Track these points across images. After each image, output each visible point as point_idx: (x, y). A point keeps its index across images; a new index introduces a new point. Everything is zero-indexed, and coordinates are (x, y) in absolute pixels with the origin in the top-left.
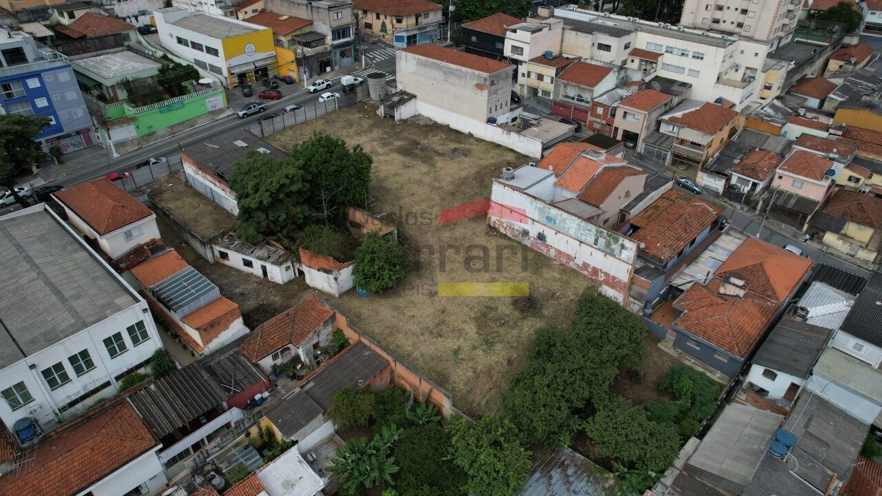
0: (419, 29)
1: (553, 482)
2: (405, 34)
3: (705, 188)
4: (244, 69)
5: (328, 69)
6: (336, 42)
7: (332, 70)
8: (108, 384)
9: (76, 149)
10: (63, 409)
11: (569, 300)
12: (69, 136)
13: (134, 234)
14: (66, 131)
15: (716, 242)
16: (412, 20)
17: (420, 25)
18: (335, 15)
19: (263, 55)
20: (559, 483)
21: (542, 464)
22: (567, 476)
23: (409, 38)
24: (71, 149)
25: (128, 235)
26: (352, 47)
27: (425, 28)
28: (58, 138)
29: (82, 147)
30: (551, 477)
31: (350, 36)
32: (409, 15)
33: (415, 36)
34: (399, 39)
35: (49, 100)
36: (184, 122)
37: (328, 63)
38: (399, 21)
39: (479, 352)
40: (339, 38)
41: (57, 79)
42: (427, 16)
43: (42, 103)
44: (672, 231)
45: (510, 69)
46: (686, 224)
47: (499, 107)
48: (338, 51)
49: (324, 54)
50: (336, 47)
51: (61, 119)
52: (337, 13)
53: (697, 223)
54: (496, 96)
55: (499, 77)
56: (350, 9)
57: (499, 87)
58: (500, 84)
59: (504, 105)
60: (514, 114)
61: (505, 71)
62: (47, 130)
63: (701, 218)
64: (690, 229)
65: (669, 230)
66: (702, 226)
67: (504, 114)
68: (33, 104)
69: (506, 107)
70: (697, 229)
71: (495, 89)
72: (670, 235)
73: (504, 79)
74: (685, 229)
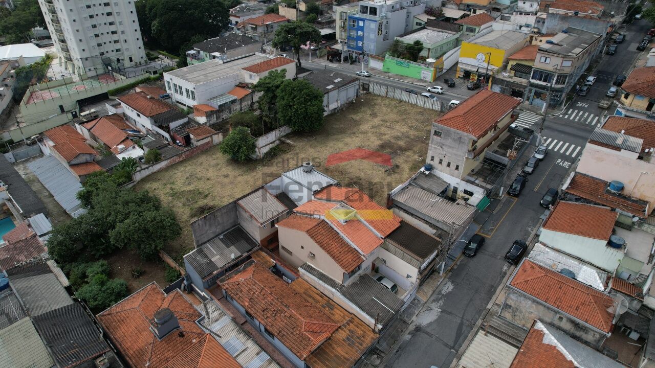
0: (648, 116)
4: (469, 68)
6: (534, 81)
8: (185, 105)
10: (178, 102)
13: (253, 78)
14: (364, 52)
15: (274, 364)
17: (650, 112)
18: (544, 59)
26: (548, 93)
28: (361, 54)
31: (552, 83)
32: (637, 94)
35: (363, 34)
37: (521, 95)
40: (540, 80)
43: (360, 33)
44: (260, 293)
45: (466, 136)
46: (274, 311)
47: (445, 163)
48: (534, 89)
49: (520, 85)
50: (532, 85)
51: (365, 45)
52: (546, 58)
53: (281, 326)
54: (441, 149)
55: (448, 134)
56: (561, 59)
57: (447, 144)
58: (449, 142)
59: (453, 166)
60: (470, 188)
61: (458, 134)
62: (358, 48)
63: (292, 333)
64: (268, 315)
65: (262, 290)
66: (280, 334)
67: (453, 176)
68: (357, 33)
69: (456, 171)
70: (272, 325)
71: (439, 141)
72: (255, 291)
73: (454, 140)
74: (266, 309)
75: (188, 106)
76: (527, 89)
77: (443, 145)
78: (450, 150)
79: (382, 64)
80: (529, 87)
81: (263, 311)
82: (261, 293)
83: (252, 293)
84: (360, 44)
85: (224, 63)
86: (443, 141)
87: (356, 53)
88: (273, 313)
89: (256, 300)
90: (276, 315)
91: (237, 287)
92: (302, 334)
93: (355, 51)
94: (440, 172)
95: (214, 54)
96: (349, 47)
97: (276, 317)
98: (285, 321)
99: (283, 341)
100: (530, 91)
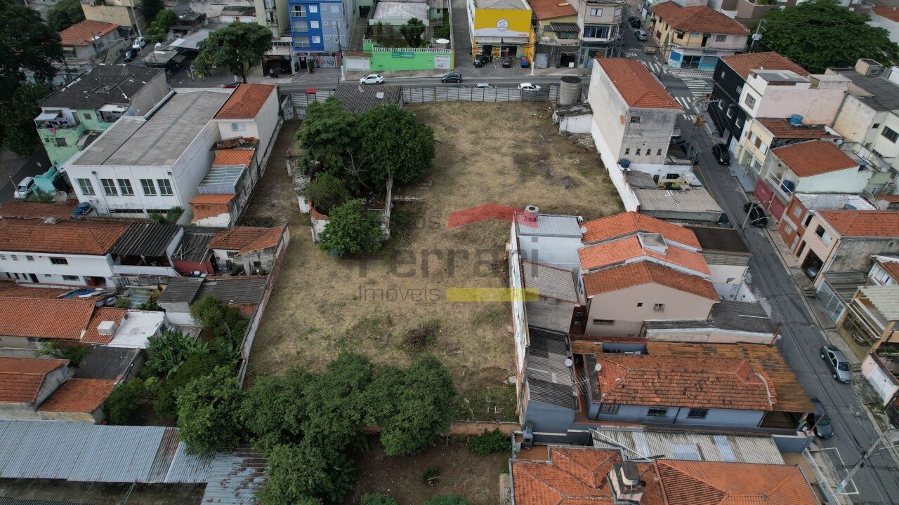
0: (705, 51)
1: (240, 474)
2: (682, 53)
3: (866, 383)
4: (490, 41)
5: (571, 65)
6: (586, 39)
7: (575, 66)
8: (141, 211)
9: (329, 66)
10: (112, 211)
11: (462, 364)
12: (327, 54)
13: (240, 127)
14: (325, 51)
15: (737, 439)
16: (698, 39)
17: (707, 47)
18: (594, 12)
19: (516, 34)
20: (241, 478)
21: (253, 457)
22: (251, 480)
23: (685, 58)
24: (326, 65)
25: (235, 127)
26: (606, 49)
27: (712, 52)
28: (320, 54)
29: (334, 66)
30: (243, 470)
31: (607, 37)
32: (693, 32)
33: (698, 58)
34: (675, 56)
35: (320, 24)
36: (409, 71)
37: (573, 59)
38: (681, 37)
39: (324, 344)
40: (593, 36)
41: (329, 9)
42: (721, 38)
43: (315, 25)
44: (659, 378)
45: (672, 113)
46: (696, 385)
47: (643, 152)
48: (587, 49)
49: (570, 48)
50: (585, 44)
51: (325, 39)
52: (597, 10)
53: (718, 394)
54: (639, 136)
55: (649, 116)
56: (614, 9)
57: (648, 128)
58: (650, 125)
59: (654, 152)
60: (674, 170)
61: (662, 112)
62: (313, 46)
63: (736, 393)
64: (695, 394)
65: (658, 374)
66: (726, 402)
67: (654, 163)
68: (309, 25)
69: (659, 156)
70: (709, 400)
71: (637, 128)
72: (651, 381)
73: (657, 121)
74: (686, 389)
75: (149, 211)
76: (580, 51)
77: (643, 131)
78: (652, 135)
79: (368, 62)
80: (582, 48)
81: (684, 394)
82: (662, 377)
83: (650, 384)
84: (317, 40)
85: (148, 119)
86: (642, 127)
87: (311, 54)
88: (697, 388)
89: (662, 388)
90: (702, 388)
91: (624, 390)
92: (747, 387)
93: (309, 52)
94: (637, 165)
95: (108, 108)
96: (297, 48)
97: (704, 390)
98: (718, 387)
99: (736, 407)
100: (583, 51)
